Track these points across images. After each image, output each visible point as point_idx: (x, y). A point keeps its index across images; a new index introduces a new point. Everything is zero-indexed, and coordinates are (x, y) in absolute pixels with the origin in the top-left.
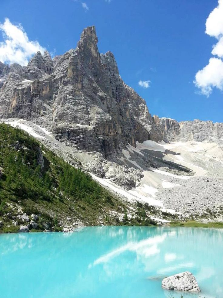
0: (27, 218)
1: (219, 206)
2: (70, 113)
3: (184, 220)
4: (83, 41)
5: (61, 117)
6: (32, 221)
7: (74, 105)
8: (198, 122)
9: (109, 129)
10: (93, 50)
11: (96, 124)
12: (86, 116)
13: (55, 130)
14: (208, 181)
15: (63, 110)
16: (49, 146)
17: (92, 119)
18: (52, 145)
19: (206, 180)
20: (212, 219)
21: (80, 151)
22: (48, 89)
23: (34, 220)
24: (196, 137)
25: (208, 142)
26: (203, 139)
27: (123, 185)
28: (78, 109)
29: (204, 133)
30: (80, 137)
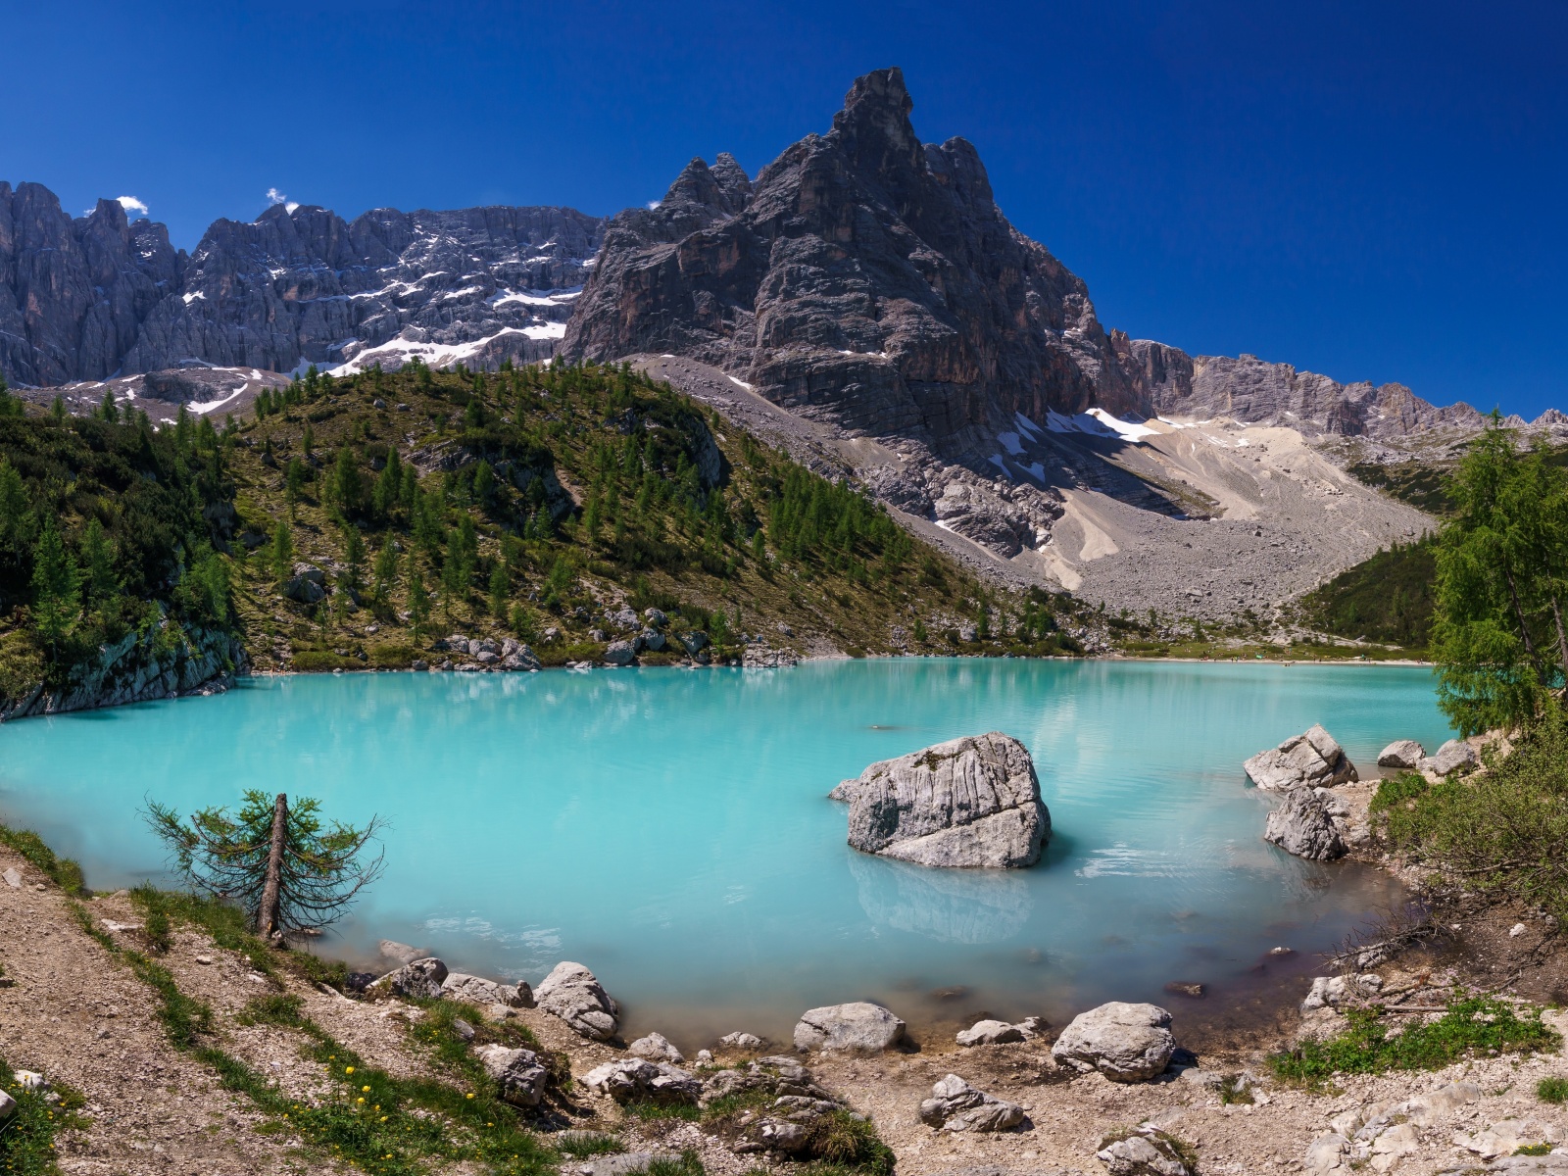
0: (633, 619)
1: (1280, 603)
2: (813, 317)
3: (1175, 642)
4: (855, 109)
5: (784, 332)
6: (646, 629)
7: (826, 293)
8: (1251, 364)
9: (951, 362)
10: (893, 132)
11: (906, 346)
12: (871, 324)
13: (765, 375)
14: (1259, 534)
15: (789, 310)
16: (746, 422)
17: (892, 333)
18: (753, 417)
19: (1254, 533)
20: (1255, 639)
21: (852, 433)
22: (735, 255)
23: (652, 626)
24: (1242, 406)
25: (1274, 426)
26: (1262, 413)
27: (995, 537)
28: (839, 304)
29: (1266, 396)
30: (851, 390)
